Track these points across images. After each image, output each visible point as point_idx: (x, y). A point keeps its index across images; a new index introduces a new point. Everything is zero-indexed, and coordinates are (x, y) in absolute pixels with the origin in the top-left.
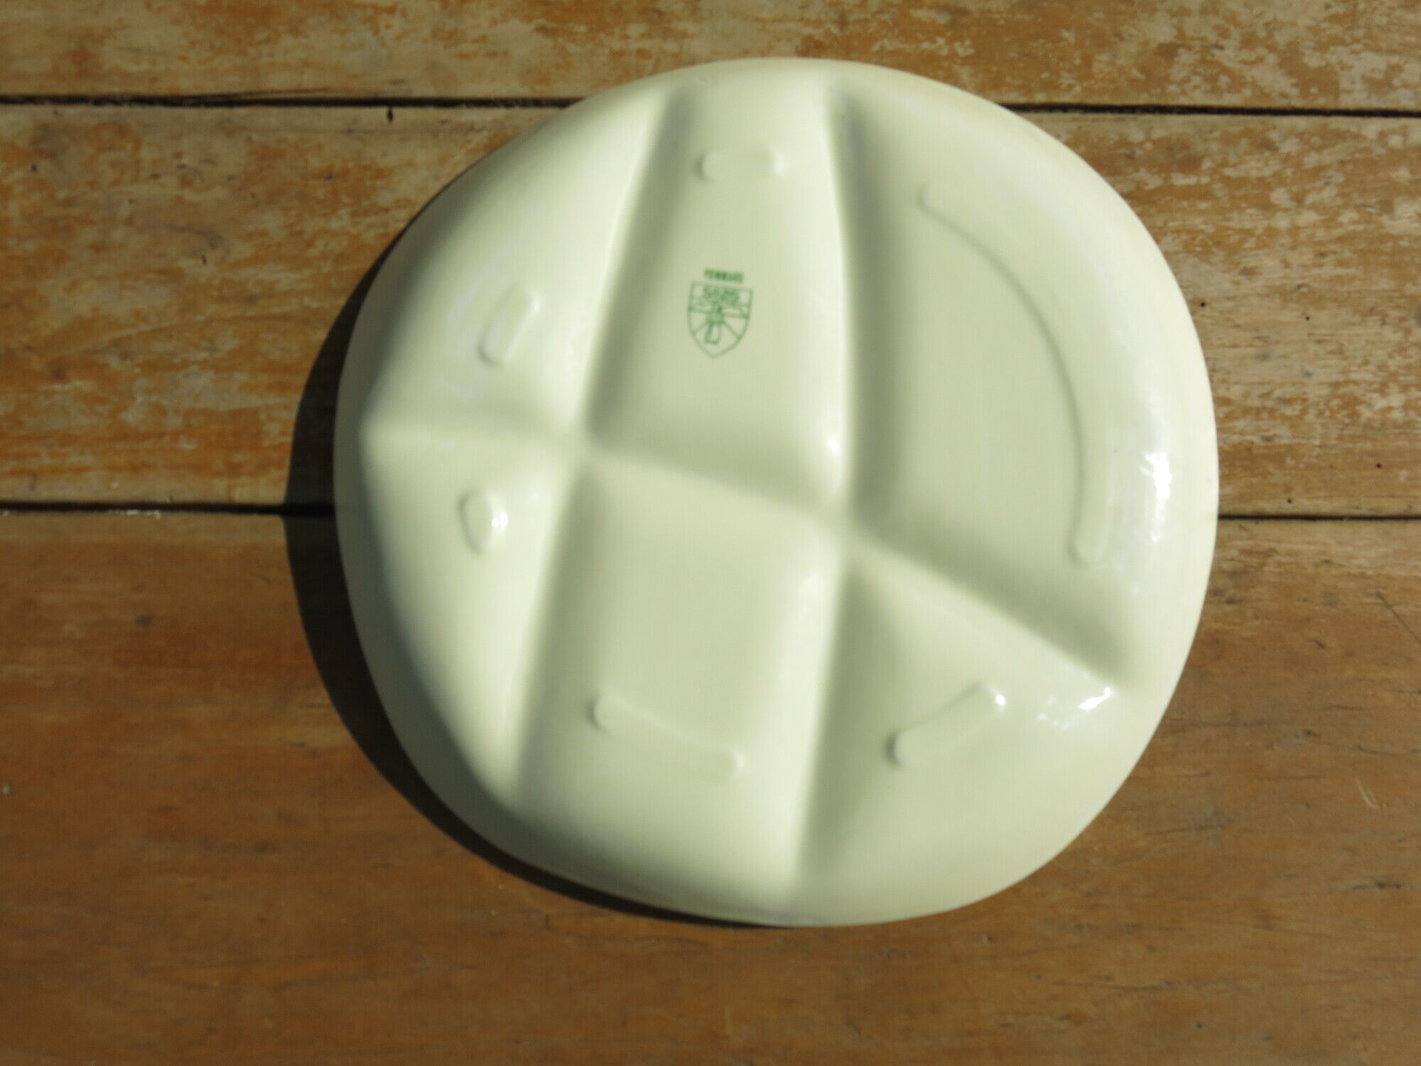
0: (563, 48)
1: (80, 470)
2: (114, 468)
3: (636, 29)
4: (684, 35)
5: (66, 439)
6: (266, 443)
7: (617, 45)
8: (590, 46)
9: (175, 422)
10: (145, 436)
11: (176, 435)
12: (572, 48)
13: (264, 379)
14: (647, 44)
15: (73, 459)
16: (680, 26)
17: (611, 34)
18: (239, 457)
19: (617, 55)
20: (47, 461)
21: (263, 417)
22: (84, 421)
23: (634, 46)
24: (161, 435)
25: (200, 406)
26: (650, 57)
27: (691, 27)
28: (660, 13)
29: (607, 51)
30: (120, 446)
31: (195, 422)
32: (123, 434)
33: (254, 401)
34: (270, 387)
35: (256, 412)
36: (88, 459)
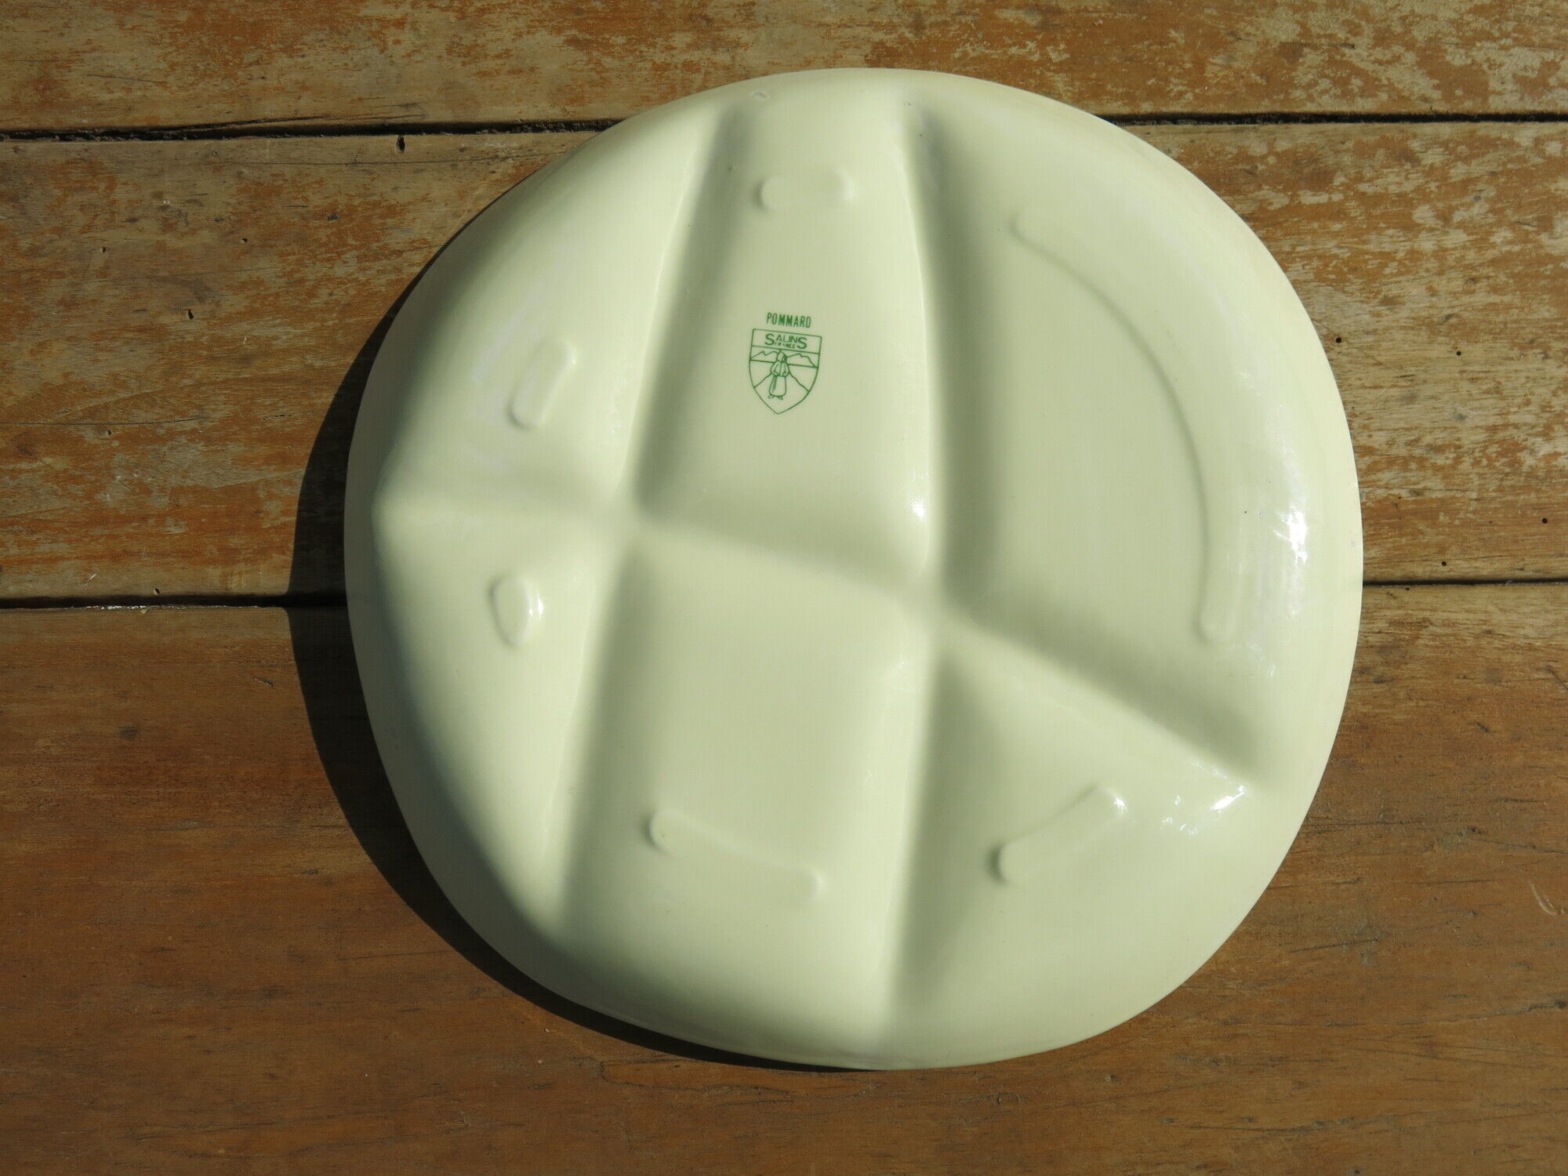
0: (599, 63)
1: (54, 560)
2: (92, 557)
3: (680, 39)
4: (737, 44)
5: (36, 525)
6: (267, 525)
7: (660, 58)
8: (630, 59)
9: (162, 502)
10: (126, 520)
11: (161, 518)
12: (608, 61)
13: (262, 450)
14: (695, 56)
15: (45, 548)
16: (732, 34)
17: (654, 45)
18: (234, 541)
19: (660, 69)
20: (14, 551)
21: (262, 494)
22: (56, 504)
23: (680, 58)
24: (144, 519)
25: (190, 483)
26: (698, 70)
27: (745, 36)
28: (709, 20)
29: (649, 65)
30: (98, 531)
31: (183, 501)
32: (100, 517)
33: (252, 477)
34: (268, 460)
35: (253, 488)
36: (61, 548)
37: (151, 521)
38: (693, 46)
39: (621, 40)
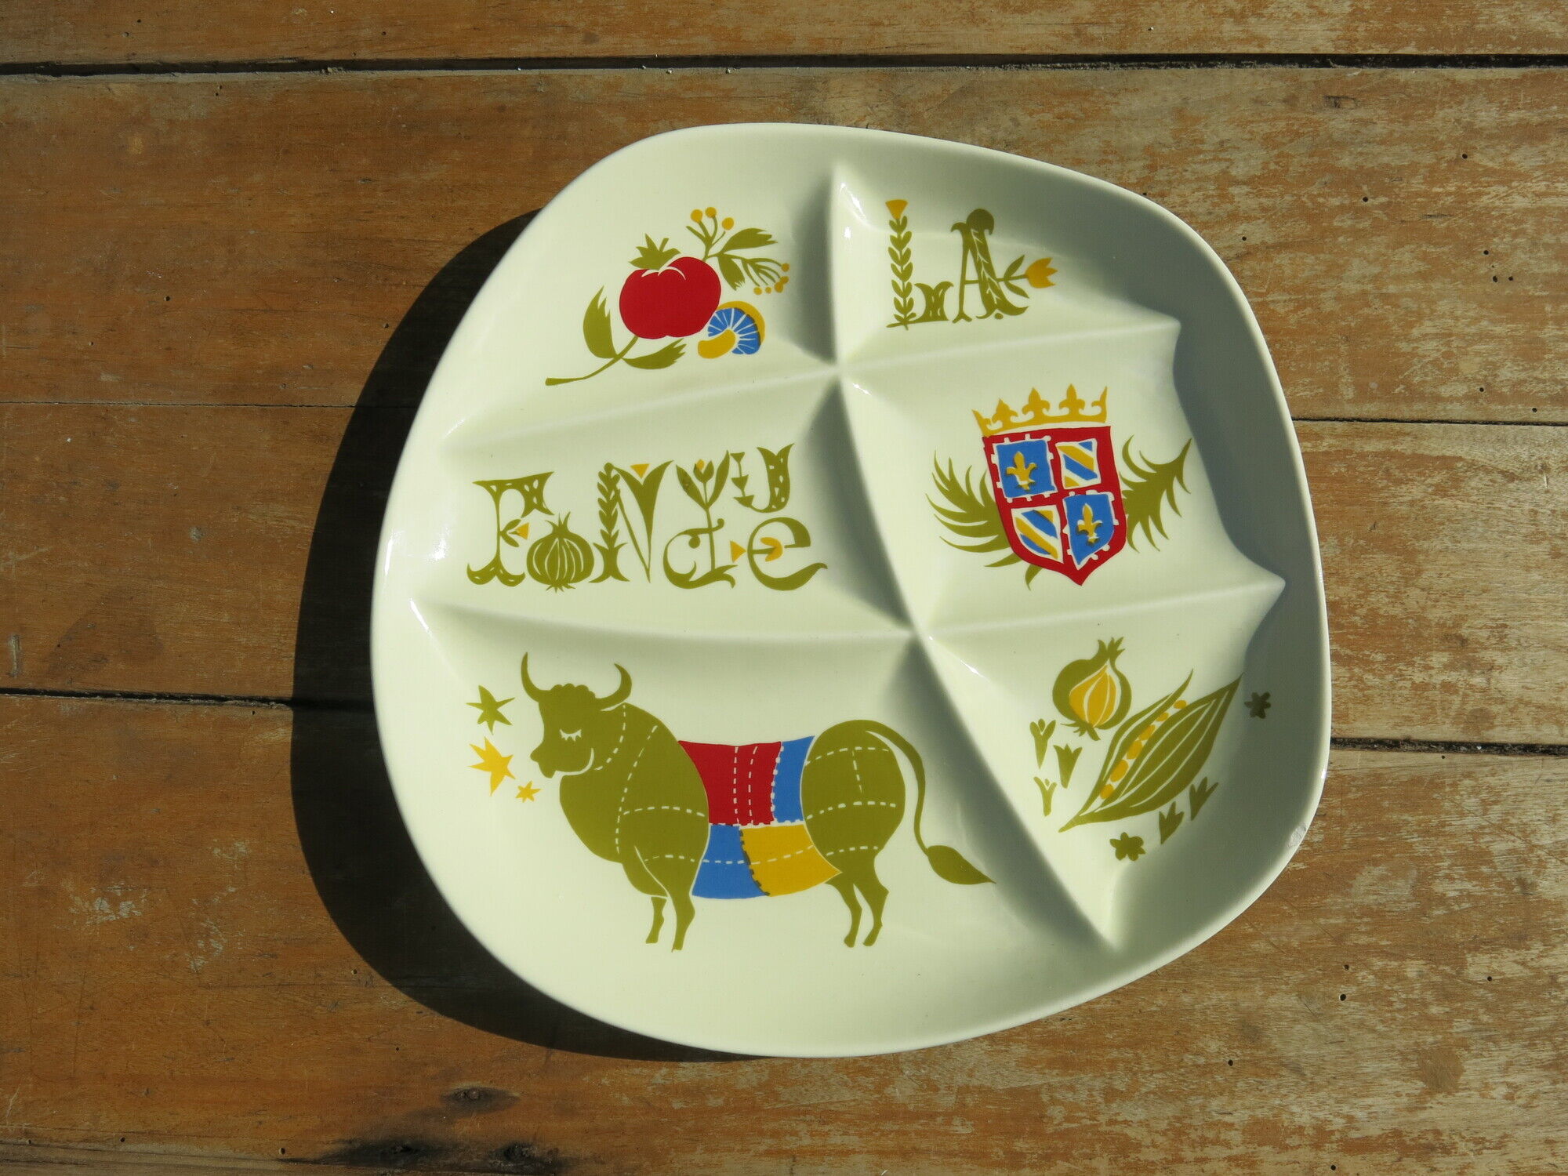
37: (939, 1120)
38: (1449, 667)
39: (1380, 657)
